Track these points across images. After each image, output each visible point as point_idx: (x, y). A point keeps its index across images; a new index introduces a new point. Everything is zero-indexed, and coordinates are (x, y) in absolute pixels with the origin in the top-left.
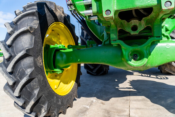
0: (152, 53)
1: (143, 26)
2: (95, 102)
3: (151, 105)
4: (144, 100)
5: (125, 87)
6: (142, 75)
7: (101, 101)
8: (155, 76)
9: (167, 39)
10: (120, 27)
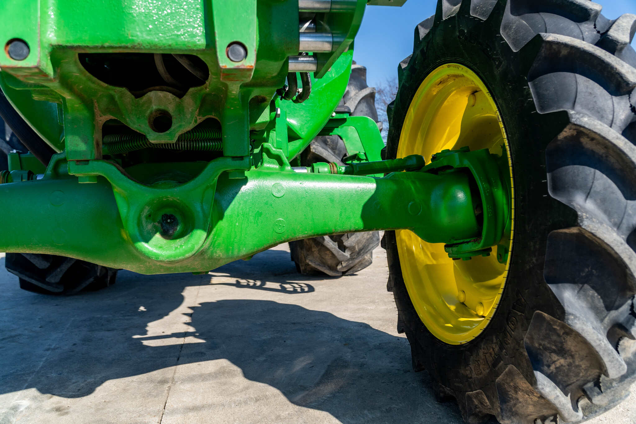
0: (228, 213)
1: (189, 116)
2: (28, 408)
3: (241, 386)
4: (224, 373)
5: (169, 333)
6: (238, 285)
7: (56, 400)
8: (276, 286)
9: (277, 166)
10: (107, 111)
